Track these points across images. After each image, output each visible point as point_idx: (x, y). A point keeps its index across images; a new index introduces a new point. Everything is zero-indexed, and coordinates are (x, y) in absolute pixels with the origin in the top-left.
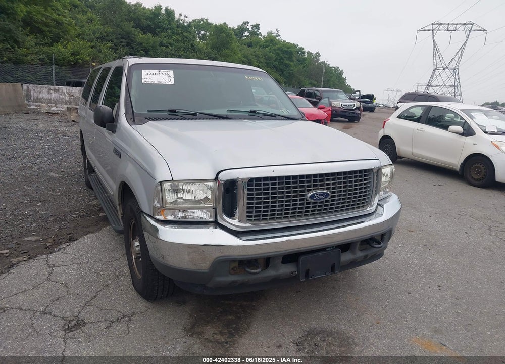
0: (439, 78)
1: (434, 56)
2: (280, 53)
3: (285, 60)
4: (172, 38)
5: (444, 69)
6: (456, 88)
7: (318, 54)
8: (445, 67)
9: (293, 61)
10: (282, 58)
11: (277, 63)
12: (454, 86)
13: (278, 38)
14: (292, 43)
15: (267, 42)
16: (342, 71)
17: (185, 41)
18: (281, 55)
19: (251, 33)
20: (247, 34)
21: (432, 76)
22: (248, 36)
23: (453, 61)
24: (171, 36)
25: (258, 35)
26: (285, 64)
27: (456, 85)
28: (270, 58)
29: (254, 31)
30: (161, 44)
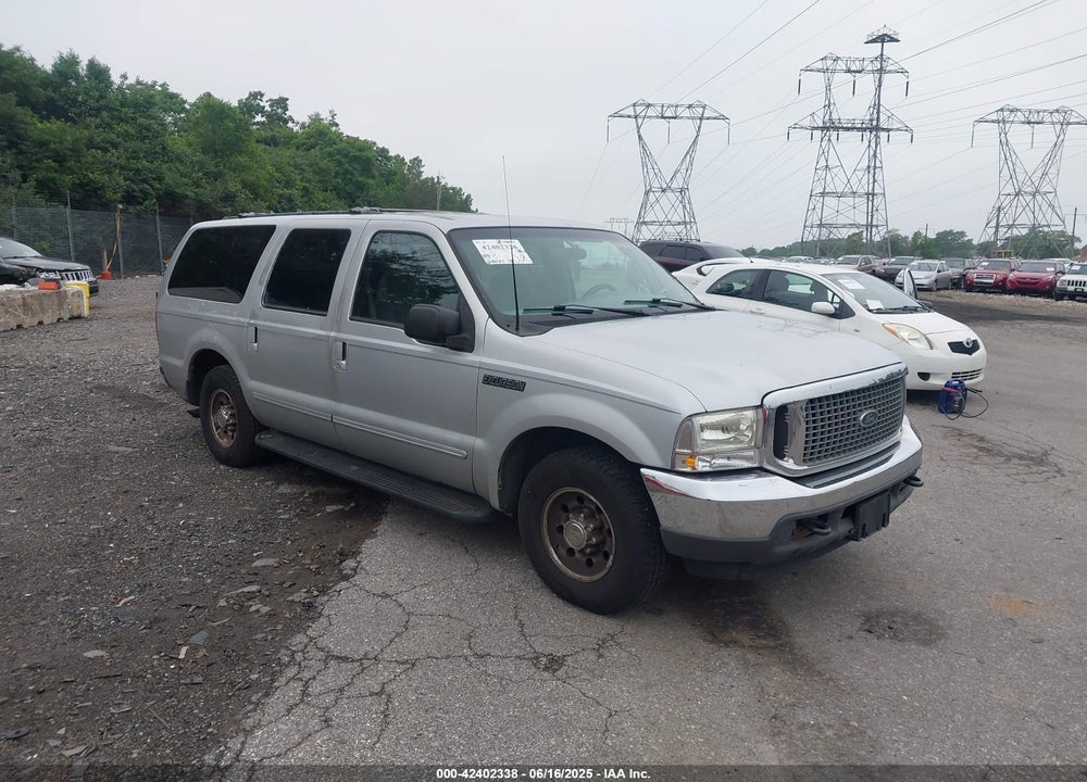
0: (657, 207)
1: (644, 165)
2: (344, 160)
3: (357, 175)
4: (112, 128)
5: (664, 191)
6: (688, 227)
7: (417, 162)
8: (664, 186)
9: (373, 177)
10: (347, 171)
11: (340, 181)
12: (685, 223)
13: (334, 129)
14: (362, 138)
15: (310, 136)
16: (469, 196)
17: (145, 137)
18: (347, 166)
19: (269, 116)
20: (259, 118)
21: (644, 205)
22: (263, 123)
23: (679, 175)
24: (109, 126)
25: (286, 122)
26: (357, 182)
27: (687, 220)
28: (321, 172)
29: (277, 114)
30: (91, 145)
